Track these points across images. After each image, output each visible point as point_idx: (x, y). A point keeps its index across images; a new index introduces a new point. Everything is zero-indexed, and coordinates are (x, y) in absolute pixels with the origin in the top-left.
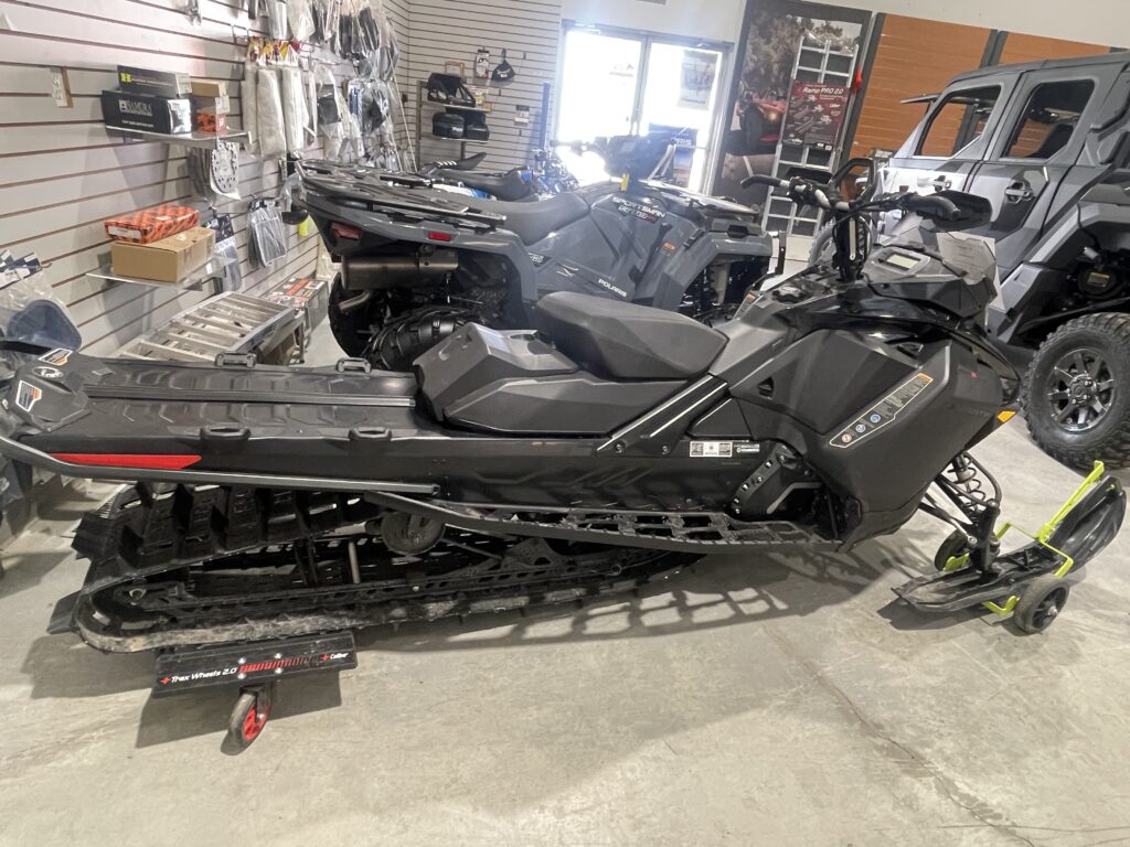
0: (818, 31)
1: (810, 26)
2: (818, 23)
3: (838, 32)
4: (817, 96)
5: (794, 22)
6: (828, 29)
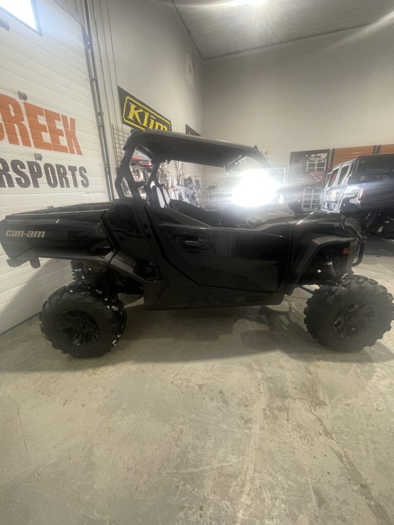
0: (313, 157)
1: (311, 157)
2: (313, 156)
3: (320, 157)
4: (315, 175)
5: (305, 156)
6: (317, 157)
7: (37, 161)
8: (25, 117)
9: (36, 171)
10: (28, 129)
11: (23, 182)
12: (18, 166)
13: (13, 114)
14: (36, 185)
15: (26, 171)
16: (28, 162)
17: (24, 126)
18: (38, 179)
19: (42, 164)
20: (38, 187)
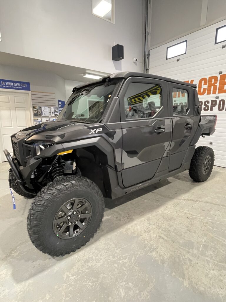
7: (216, 100)
8: (218, 82)
9: (214, 104)
10: (218, 86)
11: (206, 109)
12: (207, 103)
13: (213, 82)
14: (211, 110)
15: (209, 105)
16: (211, 101)
17: (216, 86)
18: (213, 107)
19: (218, 101)
20: (212, 111)
